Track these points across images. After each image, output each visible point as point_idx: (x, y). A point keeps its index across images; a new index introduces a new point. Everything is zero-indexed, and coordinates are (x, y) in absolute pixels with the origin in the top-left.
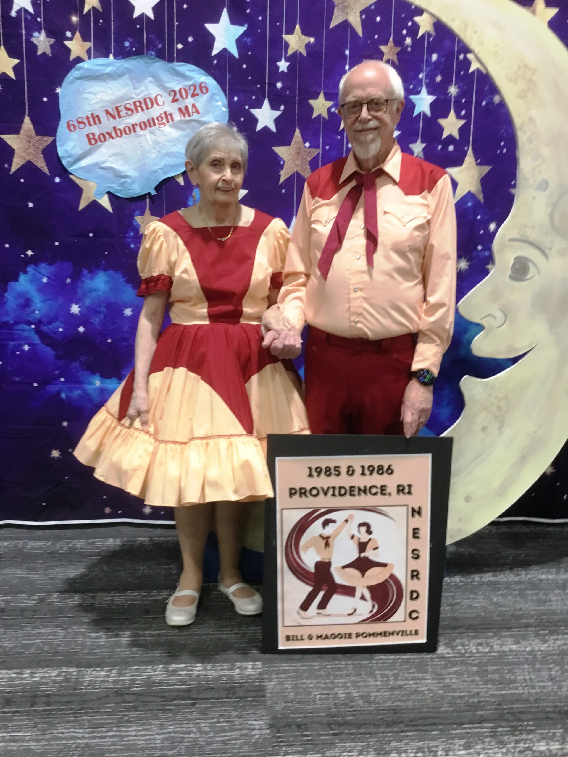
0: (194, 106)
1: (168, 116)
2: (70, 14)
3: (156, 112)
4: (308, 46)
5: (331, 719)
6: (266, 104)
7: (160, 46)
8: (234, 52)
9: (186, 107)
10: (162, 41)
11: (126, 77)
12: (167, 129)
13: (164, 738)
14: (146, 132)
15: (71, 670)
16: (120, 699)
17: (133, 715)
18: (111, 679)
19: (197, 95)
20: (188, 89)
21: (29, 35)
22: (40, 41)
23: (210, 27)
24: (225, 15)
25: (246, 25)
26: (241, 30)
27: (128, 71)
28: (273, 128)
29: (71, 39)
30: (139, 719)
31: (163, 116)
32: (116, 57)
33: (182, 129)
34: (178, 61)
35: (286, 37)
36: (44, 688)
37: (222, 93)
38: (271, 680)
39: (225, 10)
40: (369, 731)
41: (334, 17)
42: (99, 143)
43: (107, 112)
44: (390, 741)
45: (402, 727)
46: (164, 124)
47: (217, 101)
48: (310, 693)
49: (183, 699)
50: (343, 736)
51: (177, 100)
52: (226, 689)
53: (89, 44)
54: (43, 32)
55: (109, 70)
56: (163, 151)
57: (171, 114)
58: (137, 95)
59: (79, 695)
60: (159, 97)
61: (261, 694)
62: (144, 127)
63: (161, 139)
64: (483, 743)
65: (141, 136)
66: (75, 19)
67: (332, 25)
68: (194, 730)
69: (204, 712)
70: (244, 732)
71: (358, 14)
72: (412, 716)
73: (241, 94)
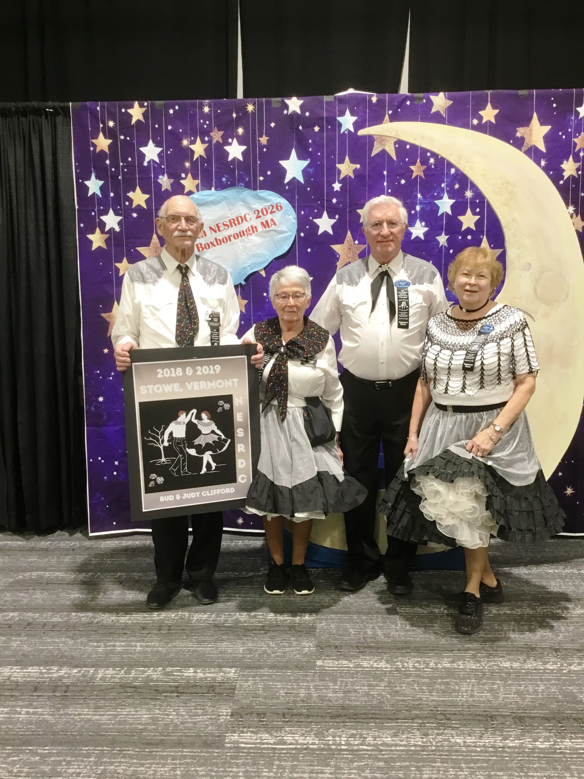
0: (272, 220)
1: (254, 229)
2: (185, 161)
3: (245, 226)
4: (355, 171)
5: (359, 645)
6: (325, 214)
7: (247, 179)
8: (301, 179)
9: (267, 222)
10: (249, 175)
11: (224, 203)
12: (253, 237)
13: (245, 649)
14: (238, 241)
15: (185, 613)
16: (217, 629)
17: (225, 637)
18: (211, 619)
19: (274, 212)
20: (267, 208)
21: (156, 177)
22: (163, 182)
23: (283, 163)
24: (294, 153)
25: (309, 160)
26: (305, 163)
27: (225, 198)
28: (331, 232)
29: (185, 179)
30: (229, 639)
31: (250, 228)
32: (216, 189)
33: (264, 237)
34: (260, 189)
35: (338, 166)
36: (166, 622)
37: (292, 209)
38: (321, 623)
39: (294, 150)
40: (384, 651)
41: (374, 148)
42: (205, 250)
43: (211, 228)
44: (398, 657)
45: (408, 650)
46: (251, 234)
47: (289, 215)
48: (347, 631)
49: (259, 630)
50: (366, 653)
51: (260, 217)
52: (289, 627)
53: (198, 182)
54: (166, 175)
55: (211, 198)
56: (251, 253)
57: (256, 227)
58: (232, 214)
59: (190, 626)
60: (247, 216)
61: (313, 630)
62: (236, 237)
63: (248, 245)
64: (465, 660)
65: (234, 243)
66: (187, 165)
67: (373, 155)
68: (265, 646)
69: (273, 638)
70: (298, 648)
71: (393, 145)
72: (417, 645)
73: (307, 209)
